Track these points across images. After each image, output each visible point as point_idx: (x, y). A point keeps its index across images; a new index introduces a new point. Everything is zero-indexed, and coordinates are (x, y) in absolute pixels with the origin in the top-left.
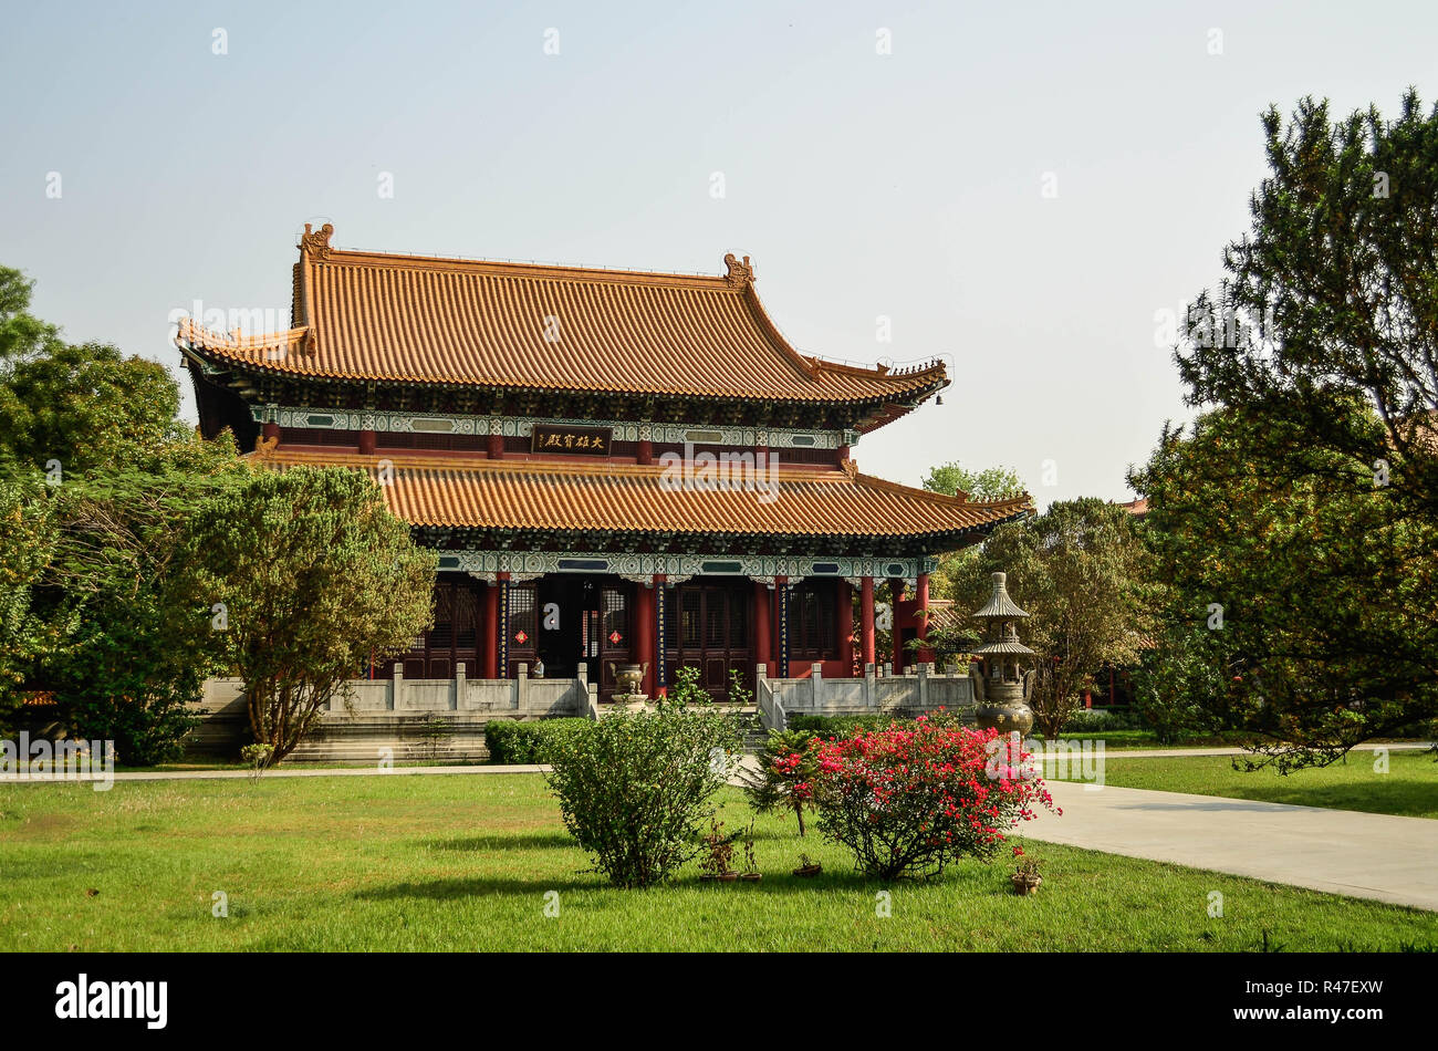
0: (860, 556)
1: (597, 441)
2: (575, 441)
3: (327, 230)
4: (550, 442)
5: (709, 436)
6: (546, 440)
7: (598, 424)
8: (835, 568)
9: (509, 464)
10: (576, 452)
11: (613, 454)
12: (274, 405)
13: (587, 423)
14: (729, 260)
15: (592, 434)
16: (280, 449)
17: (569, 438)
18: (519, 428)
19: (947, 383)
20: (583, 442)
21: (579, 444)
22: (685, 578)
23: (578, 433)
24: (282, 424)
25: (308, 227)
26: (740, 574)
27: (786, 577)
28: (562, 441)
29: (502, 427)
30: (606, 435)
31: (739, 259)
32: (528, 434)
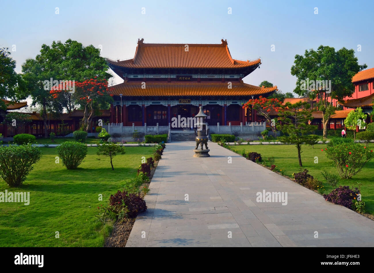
0: (242, 100)
1: (189, 78)
2: (185, 78)
3: (143, 40)
4: (180, 79)
5: (212, 76)
6: (179, 78)
7: (189, 75)
8: (237, 102)
9: (172, 84)
10: (185, 80)
11: (193, 81)
12: (126, 74)
13: (187, 75)
14: (222, 40)
15: (188, 77)
16: (128, 82)
17: (183, 78)
18: (173, 76)
19: (261, 64)
20: (186, 78)
21: (186, 79)
22: (205, 105)
23: (185, 77)
24: (129, 77)
25: (139, 39)
26: (217, 104)
27: (226, 104)
28: (182, 78)
29: (170, 76)
30: (191, 77)
31: (224, 40)
32: (176, 77)
